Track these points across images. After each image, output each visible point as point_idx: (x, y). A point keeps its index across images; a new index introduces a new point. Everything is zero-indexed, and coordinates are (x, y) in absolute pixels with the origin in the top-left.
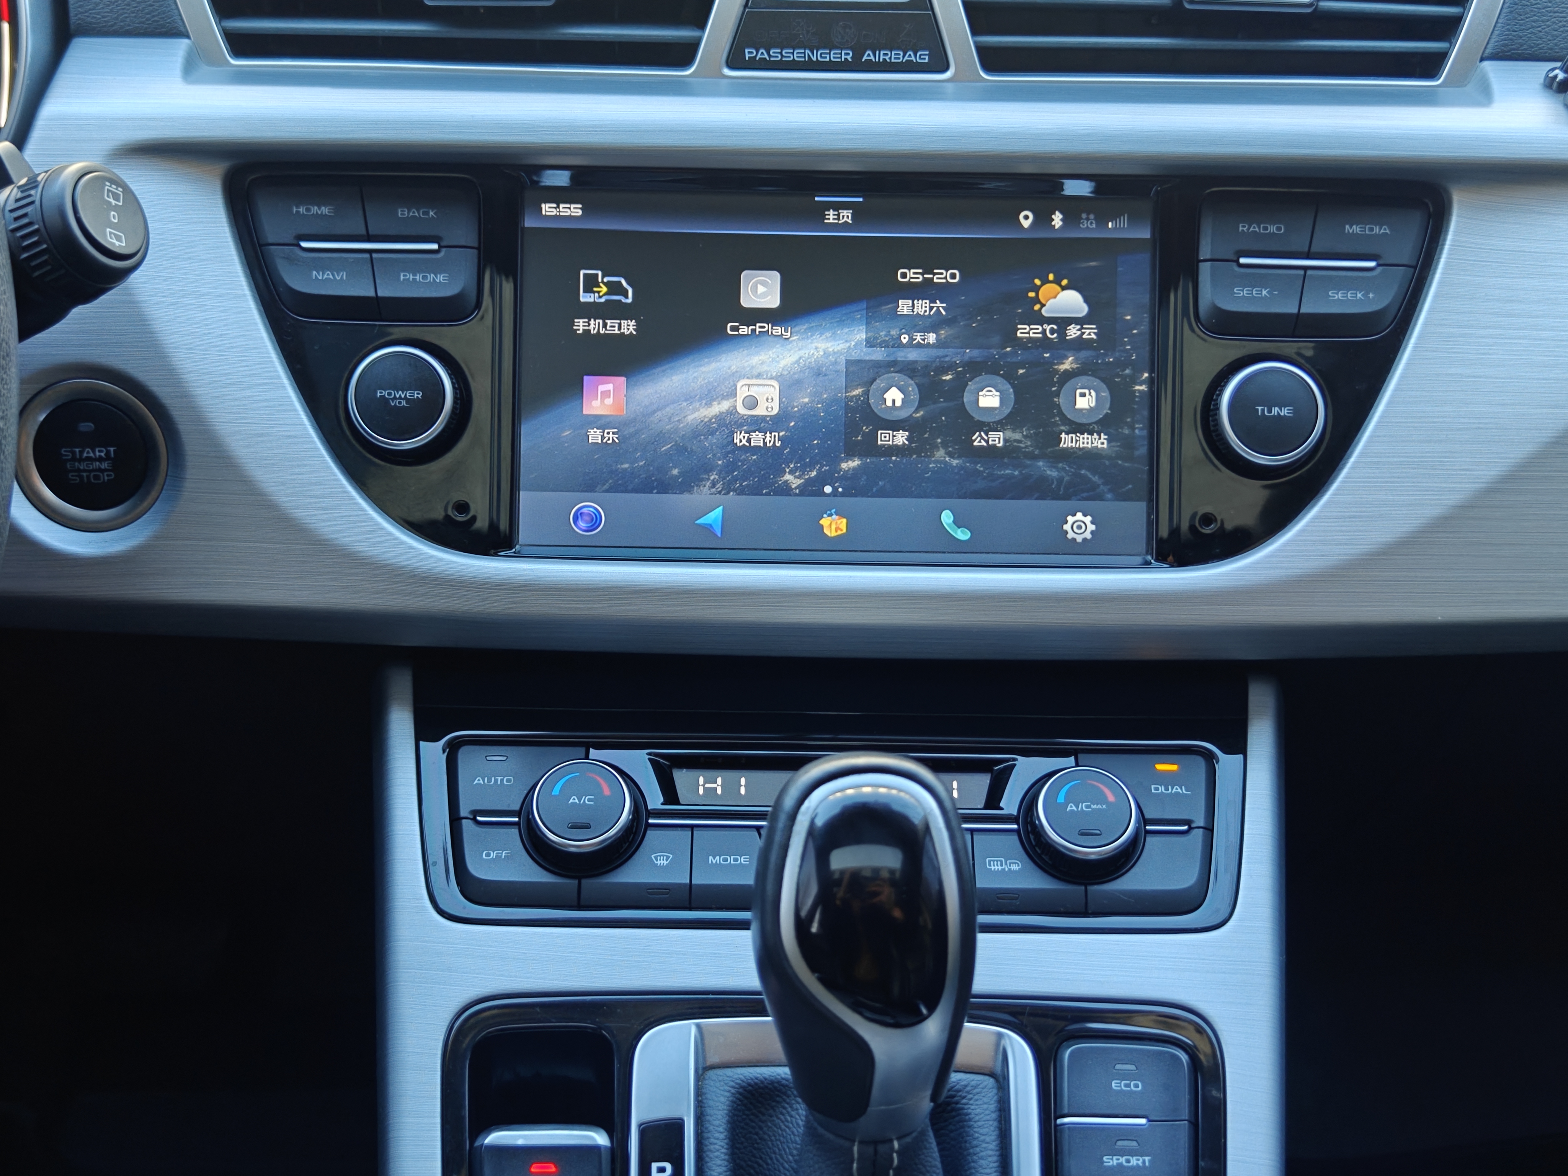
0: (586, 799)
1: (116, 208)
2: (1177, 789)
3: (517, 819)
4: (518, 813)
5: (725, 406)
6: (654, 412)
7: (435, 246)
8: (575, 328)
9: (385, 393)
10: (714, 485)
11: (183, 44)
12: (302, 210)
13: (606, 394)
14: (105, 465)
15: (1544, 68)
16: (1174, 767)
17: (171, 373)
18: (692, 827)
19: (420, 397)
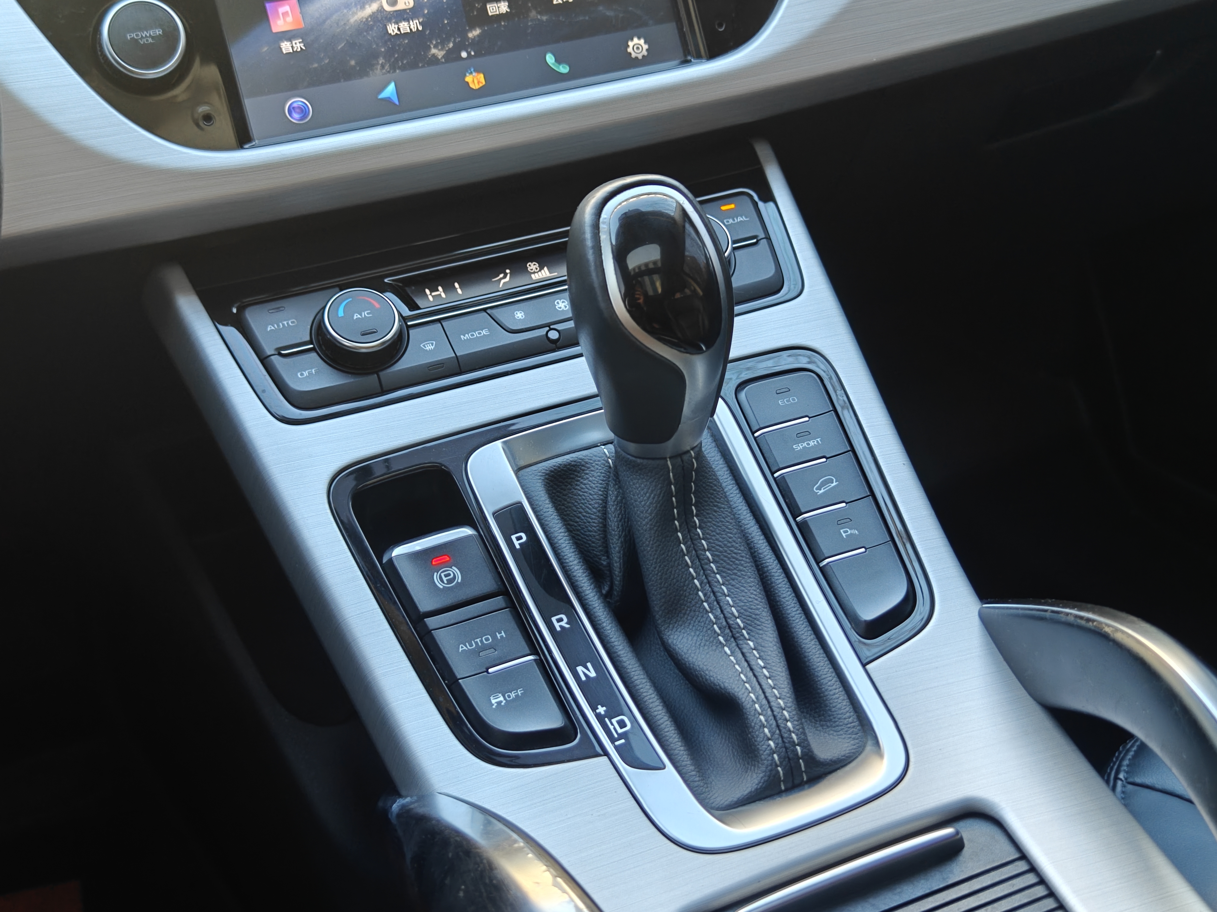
0: (365, 314)
2: (740, 219)
3: (312, 346)
4: (311, 342)
5: (374, 7)
6: (327, 18)
9: (134, 35)
10: (383, 66)
13: (285, 14)
16: (733, 206)
18: (439, 320)
19: (161, 34)
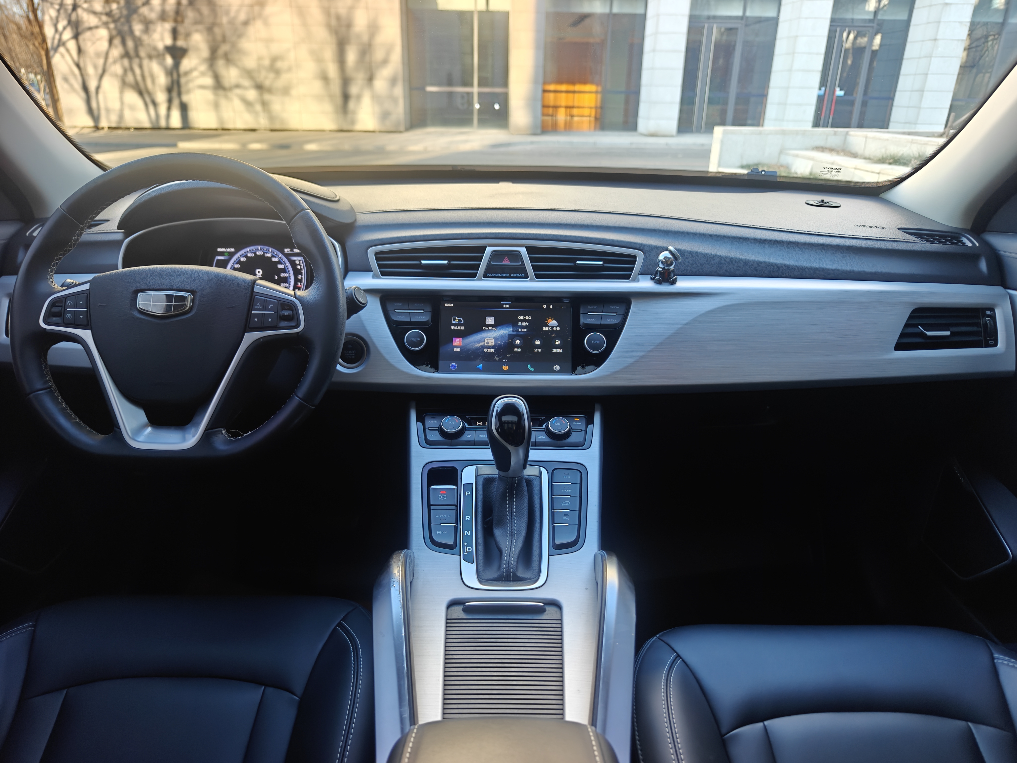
0: (453, 423)
1: (362, 295)
2: (579, 423)
4: (438, 428)
5: (483, 344)
6: (468, 345)
7: (423, 311)
8: (451, 328)
9: (412, 339)
10: (480, 359)
11: (372, 273)
12: (396, 304)
13: (458, 341)
14: (353, 354)
15: (650, 276)
16: (579, 419)
17: (368, 335)
18: (475, 430)
19: (419, 340)
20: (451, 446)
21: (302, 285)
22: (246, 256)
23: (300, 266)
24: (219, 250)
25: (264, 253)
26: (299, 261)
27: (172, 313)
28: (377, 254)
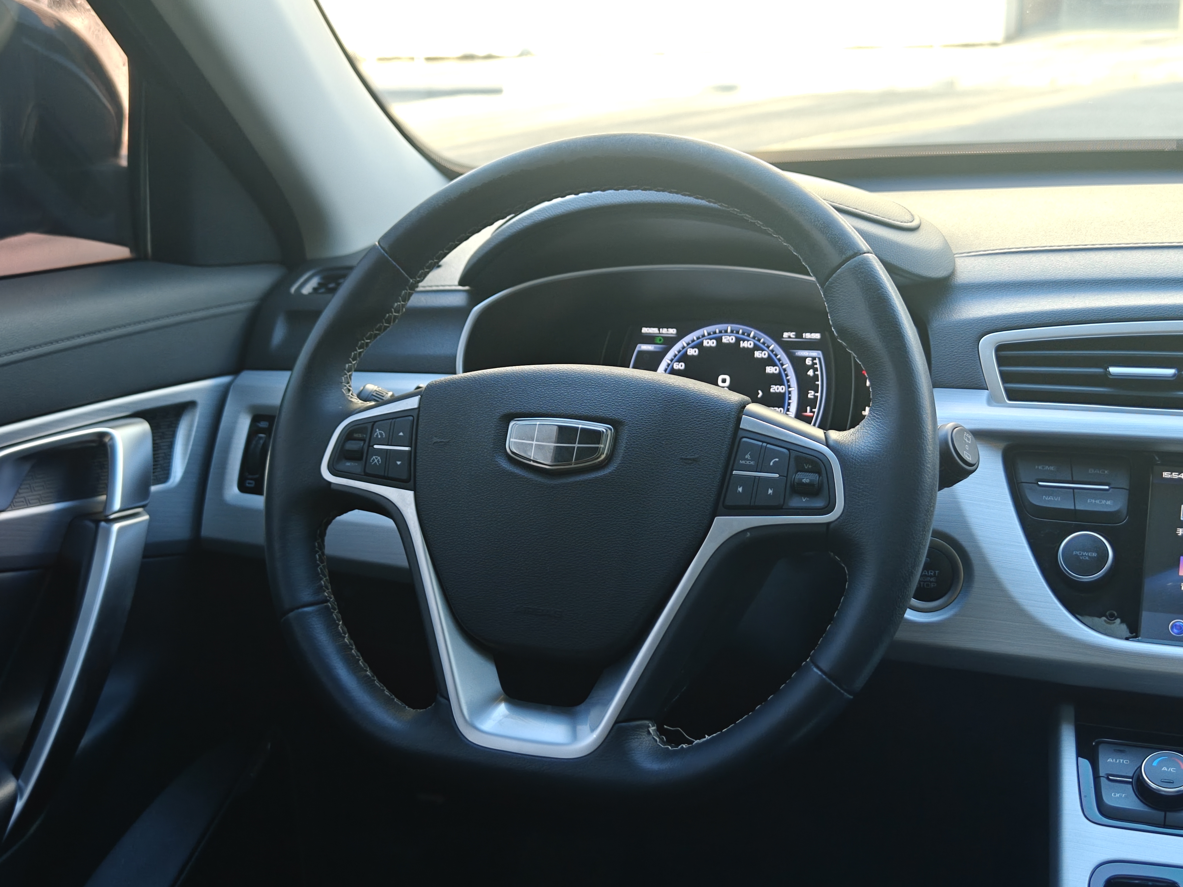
0: (1172, 769)
1: (968, 444)
3: (1131, 780)
4: (1132, 778)
7: (1107, 487)
8: (1177, 532)
9: (1078, 553)
11: (986, 392)
12: (1040, 467)
14: (932, 579)
17: (971, 537)
19: (1096, 556)
20: (1165, 826)
21: (814, 412)
22: (699, 346)
23: (816, 370)
24: (645, 330)
25: (738, 340)
26: (814, 359)
27: (573, 466)
28: (1000, 349)
